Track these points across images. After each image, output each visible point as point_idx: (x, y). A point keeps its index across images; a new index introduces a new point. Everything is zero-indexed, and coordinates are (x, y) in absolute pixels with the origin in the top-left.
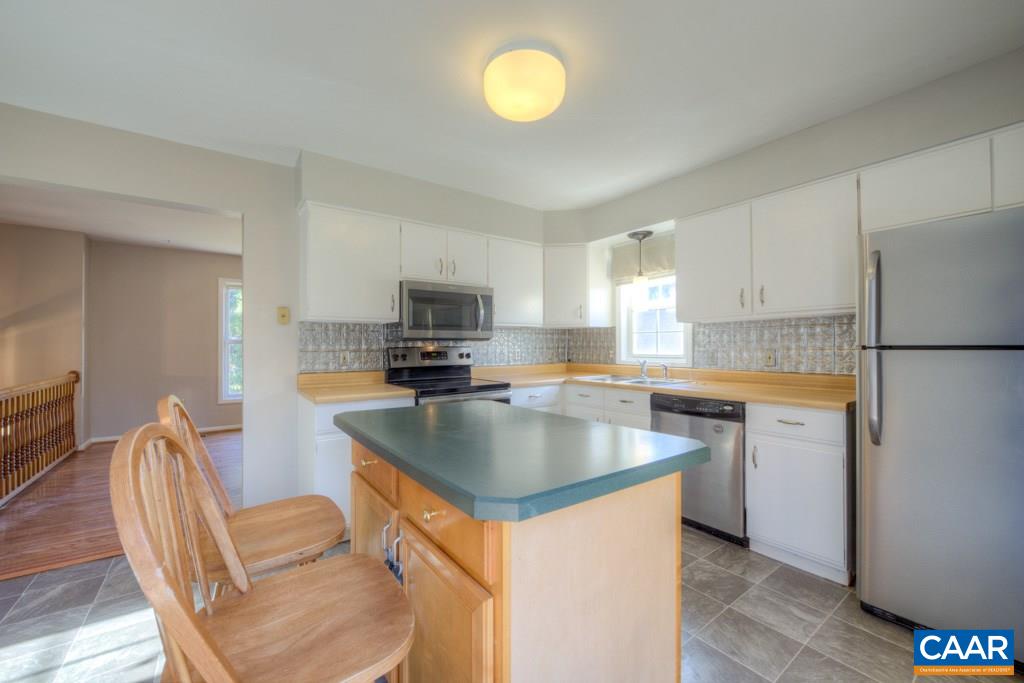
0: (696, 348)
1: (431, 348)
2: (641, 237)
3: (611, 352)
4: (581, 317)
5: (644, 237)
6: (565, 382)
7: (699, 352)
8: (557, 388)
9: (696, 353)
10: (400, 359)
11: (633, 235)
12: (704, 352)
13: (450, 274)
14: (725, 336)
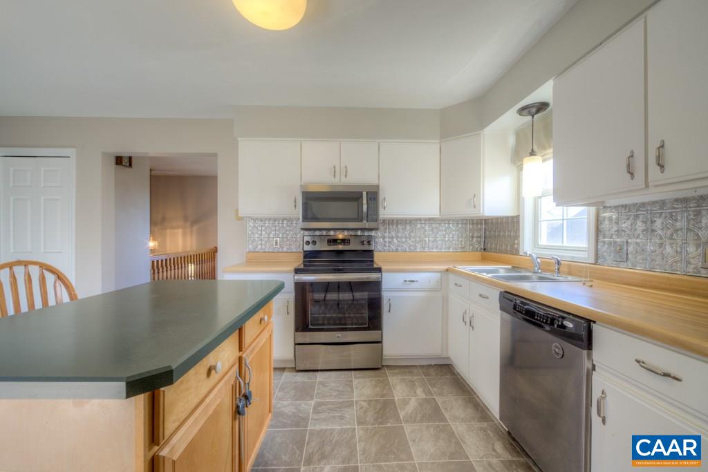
0: (601, 238)
1: (340, 236)
2: (534, 110)
3: (516, 242)
4: (475, 207)
5: (538, 112)
6: (447, 270)
7: (604, 242)
8: (438, 275)
9: (599, 244)
10: (311, 244)
11: (522, 111)
12: (610, 243)
13: (343, 177)
14: (639, 223)
